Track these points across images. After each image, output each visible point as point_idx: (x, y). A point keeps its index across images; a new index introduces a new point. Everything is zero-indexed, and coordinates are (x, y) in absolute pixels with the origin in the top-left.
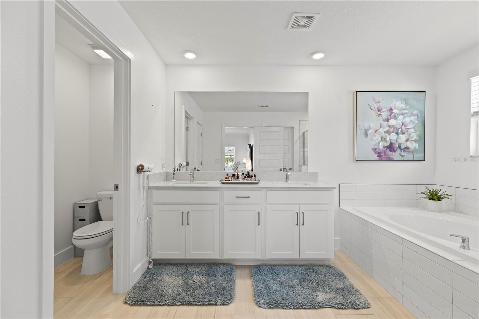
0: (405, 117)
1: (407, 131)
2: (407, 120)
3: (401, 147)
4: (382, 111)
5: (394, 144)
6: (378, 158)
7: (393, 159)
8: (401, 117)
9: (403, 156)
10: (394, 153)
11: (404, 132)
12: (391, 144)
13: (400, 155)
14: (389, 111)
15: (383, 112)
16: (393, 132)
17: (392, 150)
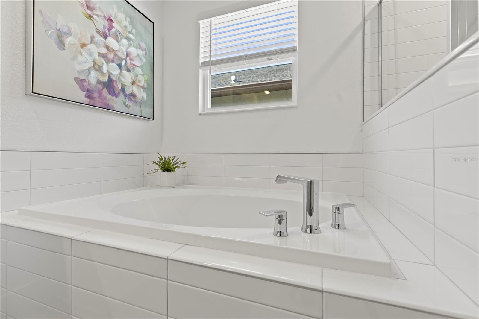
0: (130, 45)
1: (134, 69)
2: (133, 51)
3: (125, 91)
4: (94, 12)
5: (115, 83)
6: (87, 101)
7: (113, 107)
8: (124, 41)
9: (127, 106)
10: (114, 98)
11: (130, 68)
12: (110, 80)
13: (124, 103)
14: (108, 20)
15: (97, 15)
16: (113, 61)
17: (112, 92)
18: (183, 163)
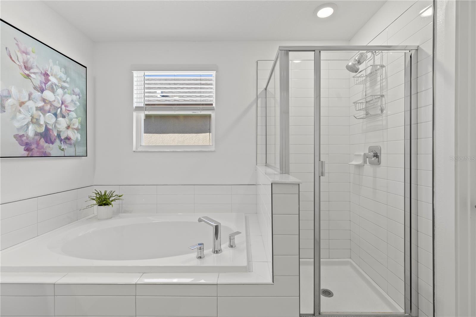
0: (65, 93)
1: (68, 114)
2: (68, 98)
3: (60, 137)
4: (32, 71)
5: (51, 131)
6: (25, 153)
7: (50, 154)
8: (60, 91)
9: (63, 150)
10: (51, 145)
11: (65, 115)
12: (47, 129)
13: (60, 148)
14: (44, 75)
15: (34, 73)
16: (49, 112)
17: (49, 140)
18: (120, 196)
